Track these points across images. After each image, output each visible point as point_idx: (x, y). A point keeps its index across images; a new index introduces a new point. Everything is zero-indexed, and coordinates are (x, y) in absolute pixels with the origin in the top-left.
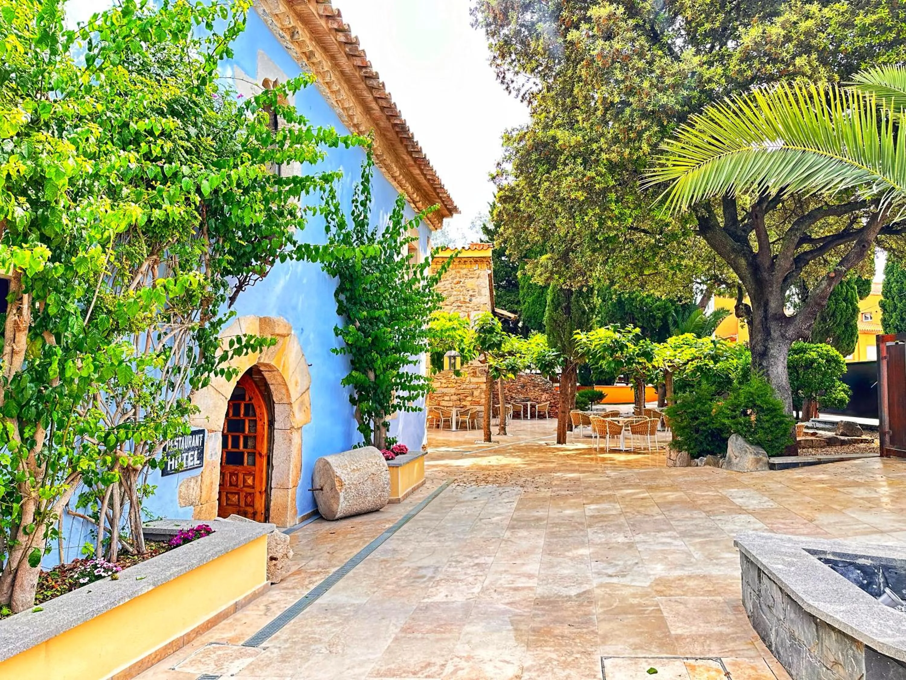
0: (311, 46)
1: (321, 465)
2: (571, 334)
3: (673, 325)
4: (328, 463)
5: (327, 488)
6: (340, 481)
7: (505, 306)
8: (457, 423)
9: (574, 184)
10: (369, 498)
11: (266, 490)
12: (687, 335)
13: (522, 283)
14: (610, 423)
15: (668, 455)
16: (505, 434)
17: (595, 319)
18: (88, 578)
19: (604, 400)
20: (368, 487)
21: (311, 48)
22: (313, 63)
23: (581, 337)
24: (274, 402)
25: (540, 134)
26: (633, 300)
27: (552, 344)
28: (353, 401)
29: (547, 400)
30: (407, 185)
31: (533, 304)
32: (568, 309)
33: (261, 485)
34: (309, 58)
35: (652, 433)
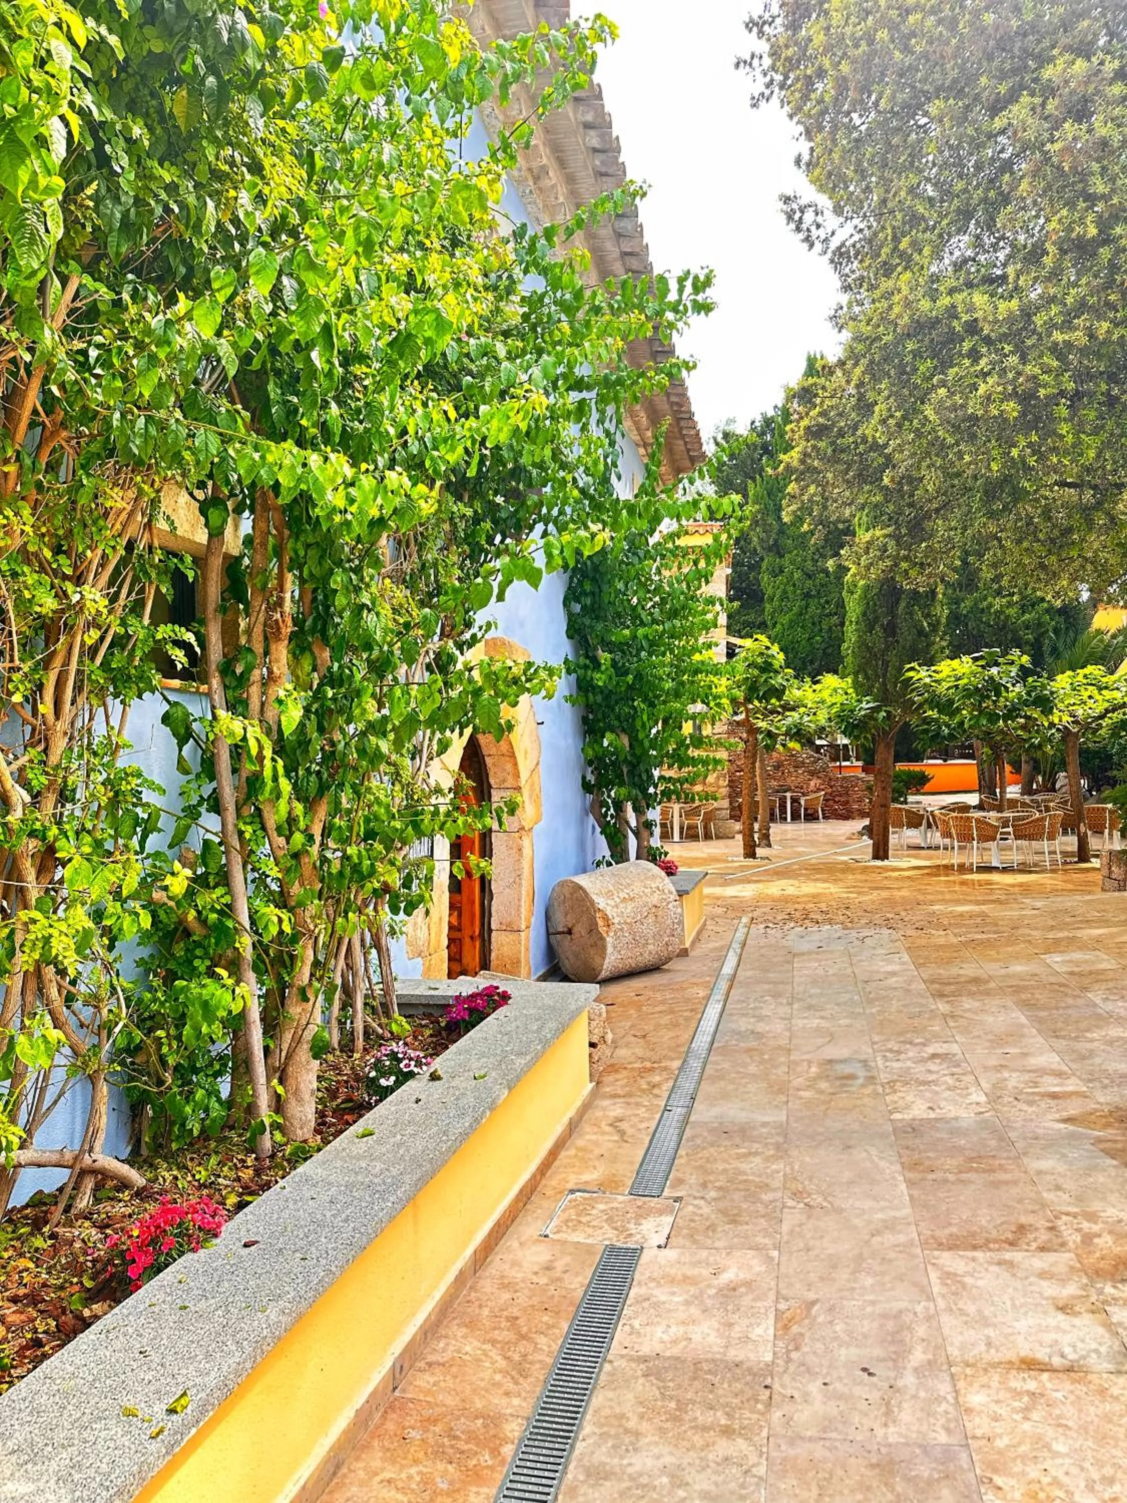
0: (545, 158)
1: (567, 891)
2: (900, 670)
3: (1051, 654)
4: (581, 888)
5: (580, 930)
6: (606, 918)
7: (739, 631)
8: (682, 828)
9: (1000, 389)
10: (651, 947)
11: (481, 934)
12: (1090, 669)
13: (770, 591)
14: (978, 821)
15: (1105, 872)
16: (769, 845)
17: (940, 642)
18: (393, 1078)
19: (927, 787)
20: (648, 928)
21: (545, 161)
22: (540, 189)
23: (920, 674)
24: (490, 787)
25: (925, 305)
26: (983, 611)
27: (862, 690)
28: (587, 787)
29: (819, 790)
30: (642, 414)
31: (791, 627)
32: (891, 630)
33: (472, 923)
34: (537, 179)
35: (1052, 837)
